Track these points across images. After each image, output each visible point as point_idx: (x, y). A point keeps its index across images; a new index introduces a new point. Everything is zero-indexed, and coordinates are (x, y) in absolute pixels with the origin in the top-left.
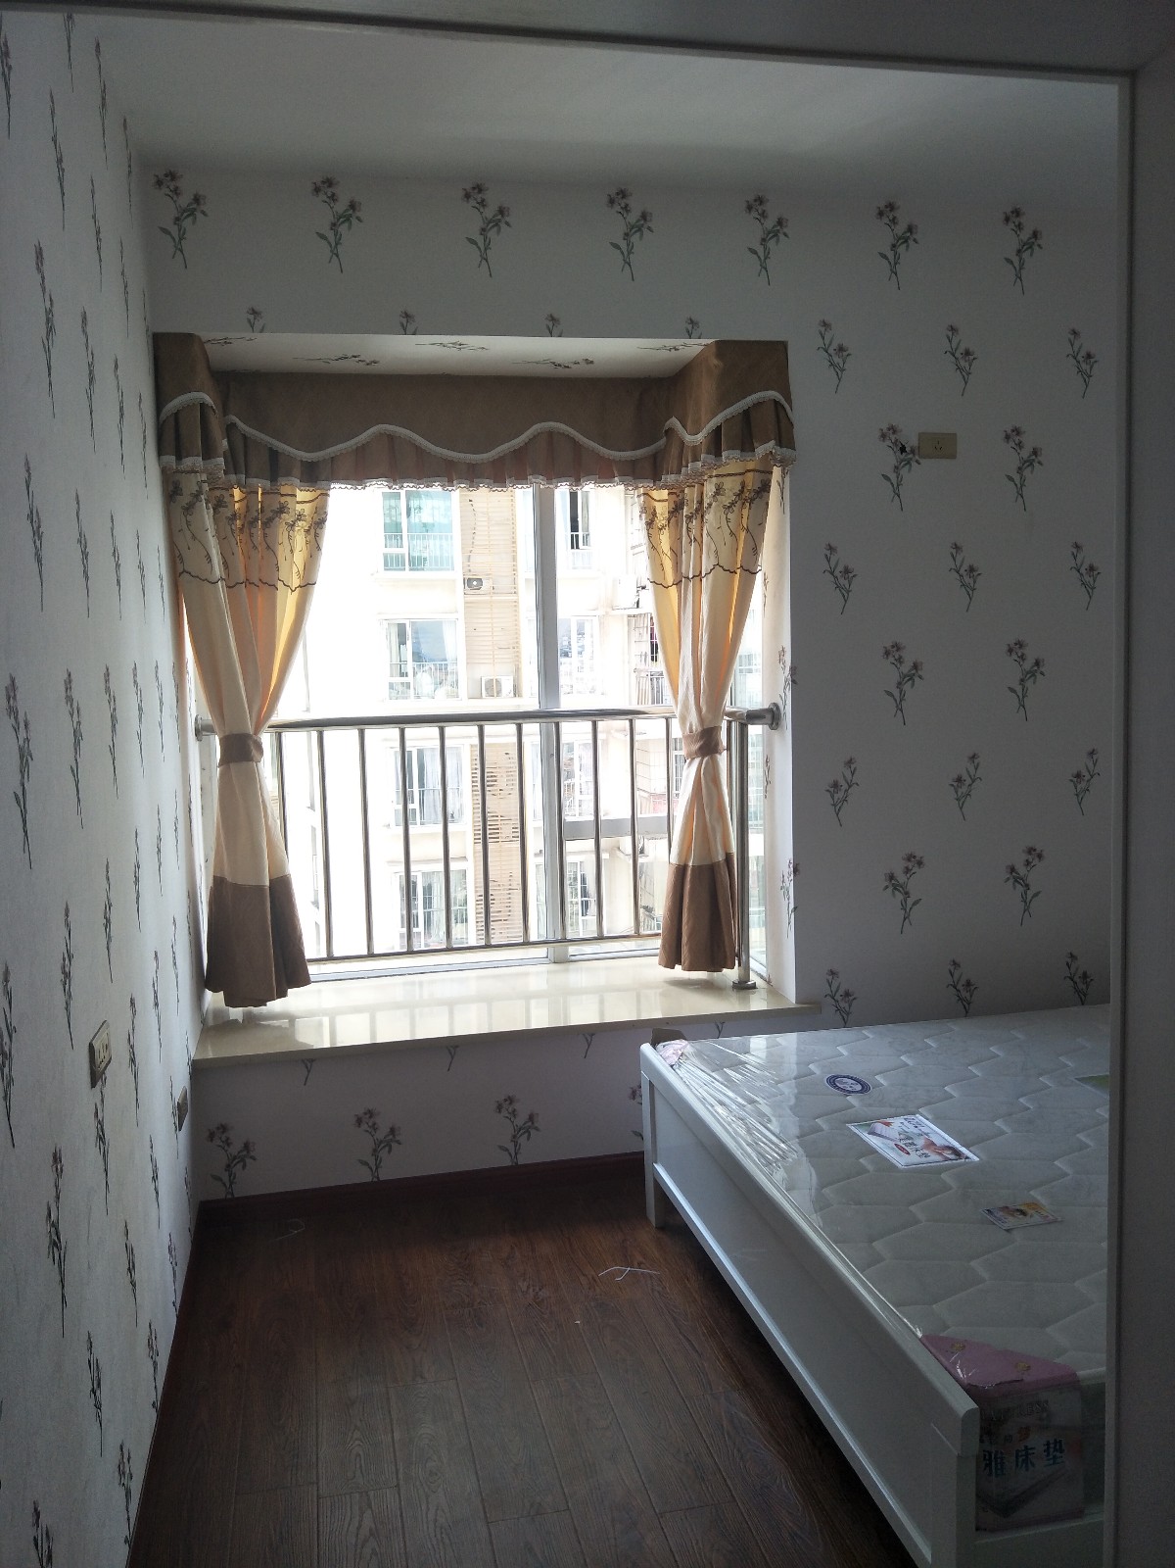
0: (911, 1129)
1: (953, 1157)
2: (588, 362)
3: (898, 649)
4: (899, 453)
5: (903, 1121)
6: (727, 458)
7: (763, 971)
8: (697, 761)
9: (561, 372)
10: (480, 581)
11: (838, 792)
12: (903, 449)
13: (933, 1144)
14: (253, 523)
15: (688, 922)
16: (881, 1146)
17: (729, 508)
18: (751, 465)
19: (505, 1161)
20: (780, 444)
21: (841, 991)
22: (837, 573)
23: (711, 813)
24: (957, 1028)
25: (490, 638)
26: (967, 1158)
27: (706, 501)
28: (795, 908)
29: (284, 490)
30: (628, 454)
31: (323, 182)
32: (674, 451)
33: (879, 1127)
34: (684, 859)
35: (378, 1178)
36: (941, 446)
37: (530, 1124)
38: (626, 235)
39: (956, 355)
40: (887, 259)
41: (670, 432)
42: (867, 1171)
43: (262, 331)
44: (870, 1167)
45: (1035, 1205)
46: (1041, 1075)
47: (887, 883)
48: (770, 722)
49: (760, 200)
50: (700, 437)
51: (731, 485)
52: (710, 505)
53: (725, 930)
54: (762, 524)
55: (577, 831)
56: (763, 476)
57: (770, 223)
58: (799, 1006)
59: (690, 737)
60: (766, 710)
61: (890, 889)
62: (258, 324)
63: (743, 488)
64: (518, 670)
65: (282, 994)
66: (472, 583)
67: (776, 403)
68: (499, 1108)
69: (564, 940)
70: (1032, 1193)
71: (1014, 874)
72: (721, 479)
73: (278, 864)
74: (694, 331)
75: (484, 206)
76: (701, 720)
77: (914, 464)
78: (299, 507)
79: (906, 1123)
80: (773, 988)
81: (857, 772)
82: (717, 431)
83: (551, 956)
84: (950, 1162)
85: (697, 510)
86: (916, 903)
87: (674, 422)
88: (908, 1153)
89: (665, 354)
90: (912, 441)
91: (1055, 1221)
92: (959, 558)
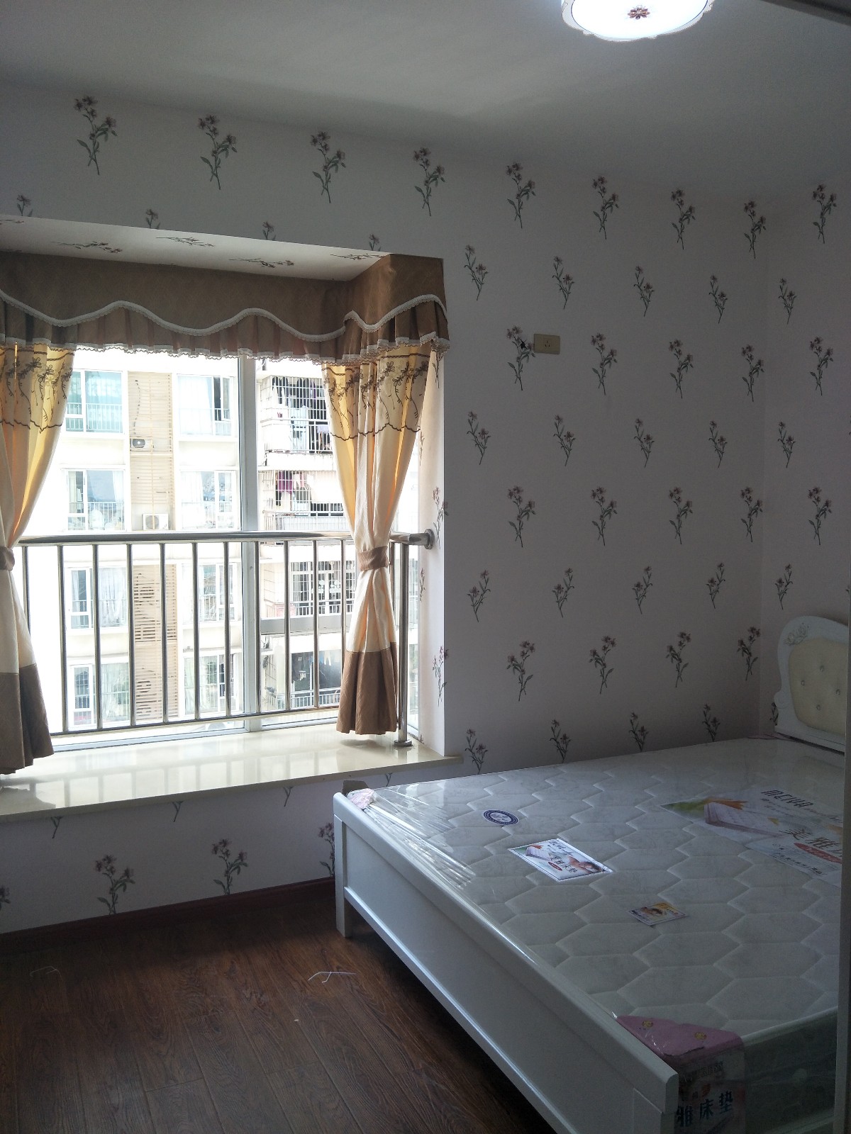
0: (558, 850)
1: (593, 870)
2: (290, 263)
3: (519, 491)
4: (520, 348)
5: (549, 844)
6: (399, 343)
7: (416, 733)
8: (369, 573)
9: (267, 270)
10: (143, 441)
11: (476, 596)
12: (523, 345)
13: (577, 861)
14: (10, 374)
15: (361, 696)
16: (539, 864)
17: (397, 381)
18: (414, 350)
19: (220, 892)
20: (439, 335)
21: (477, 746)
22: (476, 434)
23: (380, 612)
24: (564, 769)
25: (151, 485)
26: (604, 870)
27: (380, 376)
28: (445, 684)
29: (37, 348)
30: (316, 337)
31: (85, 100)
32: (354, 336)
33: (533, 850)
34: (358, 648)
35: (114, 912)
36: (549, 344)
37: (240, 861)
38: (326, 167)
39: (560, 279)
40: (514, 204)
41: (349, 322)
42: (534, 886)
43: (30, 215)
44: (535, 882)
45: (664, 904)
46: (635, 804)
47: (509, 664)
48: (426, 543)
49: (425, 152)
50: (377, 326)
51: (399, 364)
52: (382, 378)
53: (390, 703)
54: (422, 395)
55: (270, 628)
56: (424, 359)
57: (431, 170)
58: (446, 758)
59: (363, 555)
60: (422, 534)
61: (512, 668)
62: (27, 210)
63: (408, 367)
64: (172, 509)
65: (29, 763)
66: (136, 443)
67: (436, 304)
68: (215, 850)
69: (259, 714)
70: (659, 895)
71: (596, 656)
72: (391, 360)
73: (26, 653)
74: (375, 245)
75: (216, 134)
76: (373, 541)
77: (531, 356)
78: (49, 363)
79: (551, 845)
80: (425, 746)
81: (489, 581)
82: (391, 322)
83: (247, 727)
84: (592, 875)
85: (371, 382)
86: (529, 678)
87: (353, 314)
88: (561, 869)
89: (350, 262)
90: (529, 340)
91: (683, 917)
92: (560, 427)
